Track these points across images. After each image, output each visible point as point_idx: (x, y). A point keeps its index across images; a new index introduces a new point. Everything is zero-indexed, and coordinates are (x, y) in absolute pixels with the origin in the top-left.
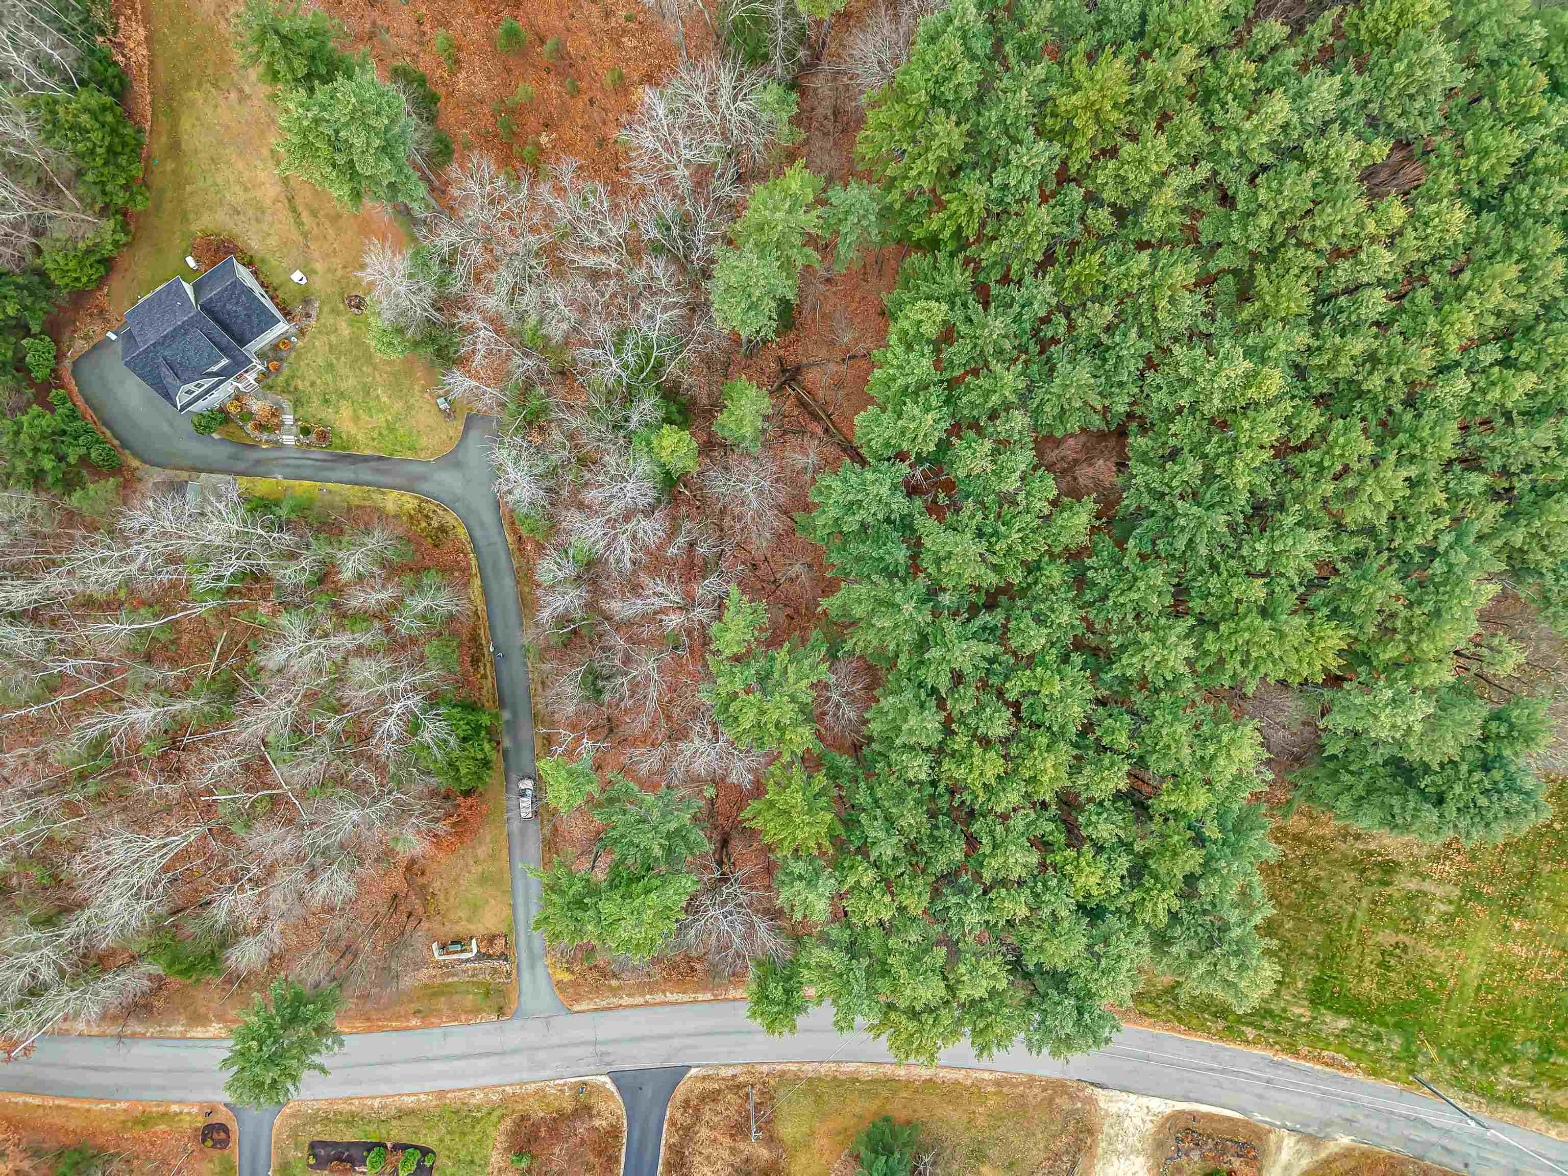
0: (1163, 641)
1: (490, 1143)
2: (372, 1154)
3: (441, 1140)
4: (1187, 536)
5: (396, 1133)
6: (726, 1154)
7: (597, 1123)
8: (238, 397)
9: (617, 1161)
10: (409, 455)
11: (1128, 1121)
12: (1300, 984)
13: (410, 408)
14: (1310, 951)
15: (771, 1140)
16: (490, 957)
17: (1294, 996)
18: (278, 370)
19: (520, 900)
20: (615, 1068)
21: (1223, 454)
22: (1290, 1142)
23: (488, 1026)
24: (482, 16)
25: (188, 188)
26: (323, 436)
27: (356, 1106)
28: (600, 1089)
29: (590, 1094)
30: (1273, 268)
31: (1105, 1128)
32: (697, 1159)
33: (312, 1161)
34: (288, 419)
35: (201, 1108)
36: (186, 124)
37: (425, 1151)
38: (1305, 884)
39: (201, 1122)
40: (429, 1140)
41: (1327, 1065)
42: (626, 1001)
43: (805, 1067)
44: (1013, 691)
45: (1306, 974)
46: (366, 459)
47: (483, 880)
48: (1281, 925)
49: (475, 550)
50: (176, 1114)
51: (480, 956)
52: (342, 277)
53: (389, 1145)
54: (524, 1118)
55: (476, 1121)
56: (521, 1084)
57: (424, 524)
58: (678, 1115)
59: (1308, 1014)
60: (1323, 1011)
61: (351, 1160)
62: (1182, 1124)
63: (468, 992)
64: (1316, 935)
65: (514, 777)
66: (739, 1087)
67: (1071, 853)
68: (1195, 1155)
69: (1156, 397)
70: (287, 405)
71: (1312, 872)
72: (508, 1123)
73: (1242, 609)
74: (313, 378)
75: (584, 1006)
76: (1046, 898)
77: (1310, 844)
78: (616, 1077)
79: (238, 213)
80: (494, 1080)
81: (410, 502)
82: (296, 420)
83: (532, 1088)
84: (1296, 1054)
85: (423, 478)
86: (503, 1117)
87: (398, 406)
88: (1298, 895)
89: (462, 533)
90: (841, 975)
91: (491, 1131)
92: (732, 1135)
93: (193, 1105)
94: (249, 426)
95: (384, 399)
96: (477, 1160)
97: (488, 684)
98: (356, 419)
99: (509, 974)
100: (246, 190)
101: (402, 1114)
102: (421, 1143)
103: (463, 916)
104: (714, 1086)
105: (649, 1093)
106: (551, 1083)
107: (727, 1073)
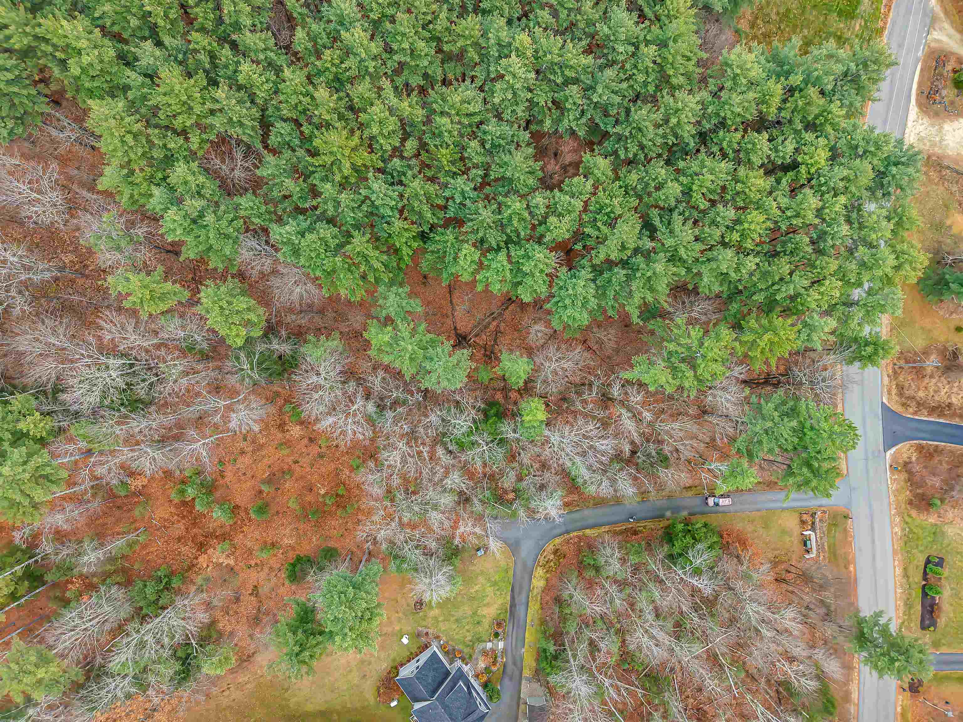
0: (677, 111)
1: (923, 523)
2: (930, 593)
3: (921, 552)
4: (612, 95)
5: (917, 578)
6: (934, 381)
7: (914, 459)
8: (477, 676)
9: (937, 446)
10: (511, 573)
11: (921, 134)
12: (842, 26)
13: (482, 572)
14: (822, 19)
15: (926, 353)
16: (813, 523)
17: (849, 29)
18: (460, 652)
19: (778, 505)
20: (882, 448)
21: (562, 72)
22: (936, 35)
23: (855, 525)
24: (245, 529)
25: (349, 705)
26: (499, 624)
27: (900, 603)
28: (894, 458)
29: (897, 463)
30: (446, 39)
31: (927, 148)
32: (936, 398)
33: (932, 629)
34: (489, 645)
35: (899, 693)
36: (309, 707)
37: (928, 561)
38: (781, 21)
39: (908, 694)
40: (922, 559)
41: (889, 11)
43: (884, 332)
44: (703, 204)
45: (836, 21)
46: (513, 598)
47: (766, 527)
48: (805, 37)
49: (568, 532)
50: (903, 708)
51: (813, 529)
52: (404, 614)
53: (924, 583)
54: (910, 503)
55: (911, 531)
56: (890, 504)
57: (552, 564)
58: (911, 410)
59: (859, 21)
60: (858, 11)
61: (932, 605)
62: (924, 101)
63: (834, 537)
64: (811, 15)
65: (706, 509)
66: (895, 372)
67: (803, 169)
68: (944, 92)
69: (520, 114)
70: (481, 646)
71: (774, 17)
72: (914, 513)
73: (659, 60)
74: (465, 631)
75: (844, 467)
76: (832, 185)
77: (757, 18)
78: (887, 447)
79: (365, 676)
80: (887, 521)
81: (540, 572)
82: (490, 641)
83: (892, 498)
84: (883, 29)
85: (525, 565)
86: (909, 516)
87: (481, 579)
88: (788, 26)
89: (557, 541)
90: (868, 311)
91: (918, 521)
92: (923, 377)
93: (897, 699)
94: (494, 669)
95: (477, 588)
96: (933, 530)
97: (650, 525)
98: (488, 605)
99: (824, 512)
100: (351, 671)
101: (906, 575)
102: (922, 564)
103: (788, 539)
104: (895, 388)
105: (896, 428)
106: (890, 486)
107: (887, 380)
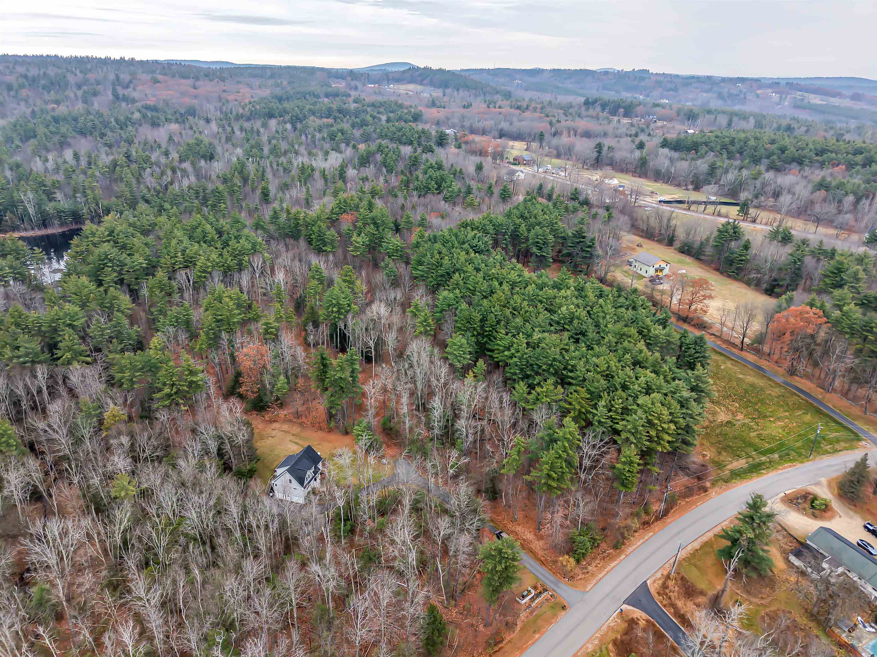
7: (641, 623)
16: (540, 593)
20: (623, 600)
23: (565, 617)
42: (600, 576)
51: (537, 594)
54: (615, 642)
56: (599, 630)
72: (611, 649)
75: (589, 587)
78: (627, 602)
80: (589, 636)
83: (605, 628)
86: (607, 647)
99: (553, 595)
104: (661, 582)
105: (644, 600)
106: (609, 621)
107: (659, 575)
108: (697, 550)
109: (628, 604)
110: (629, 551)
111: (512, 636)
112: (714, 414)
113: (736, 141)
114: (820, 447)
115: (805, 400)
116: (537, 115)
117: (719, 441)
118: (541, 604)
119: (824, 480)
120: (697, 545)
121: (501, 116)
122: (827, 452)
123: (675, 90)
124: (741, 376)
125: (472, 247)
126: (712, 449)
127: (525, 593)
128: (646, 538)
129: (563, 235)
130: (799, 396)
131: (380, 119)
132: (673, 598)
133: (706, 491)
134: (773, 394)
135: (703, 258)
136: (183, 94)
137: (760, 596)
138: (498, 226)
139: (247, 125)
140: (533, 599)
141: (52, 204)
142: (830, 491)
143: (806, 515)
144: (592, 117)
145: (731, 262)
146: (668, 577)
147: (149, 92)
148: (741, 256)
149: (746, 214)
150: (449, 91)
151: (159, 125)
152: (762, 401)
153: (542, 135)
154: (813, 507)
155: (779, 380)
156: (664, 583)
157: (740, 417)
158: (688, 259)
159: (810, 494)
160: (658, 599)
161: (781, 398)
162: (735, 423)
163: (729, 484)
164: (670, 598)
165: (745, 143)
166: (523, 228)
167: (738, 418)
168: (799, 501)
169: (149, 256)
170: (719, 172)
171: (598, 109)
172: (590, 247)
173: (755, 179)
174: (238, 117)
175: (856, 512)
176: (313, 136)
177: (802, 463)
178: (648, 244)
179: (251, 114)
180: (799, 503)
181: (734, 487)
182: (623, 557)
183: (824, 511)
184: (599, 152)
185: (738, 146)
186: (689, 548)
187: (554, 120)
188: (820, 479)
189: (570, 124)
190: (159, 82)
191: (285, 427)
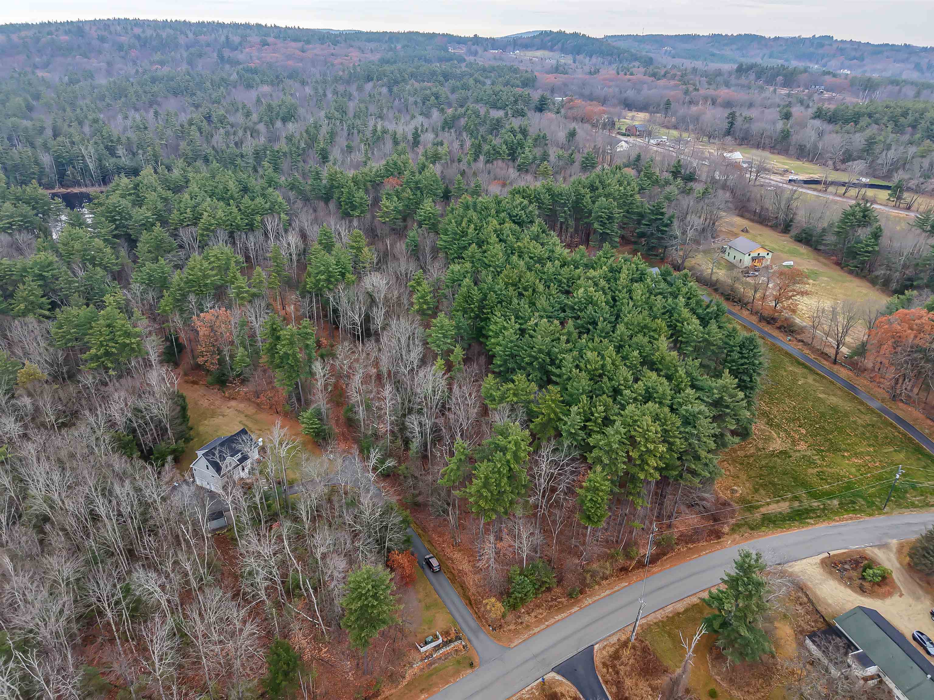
16: (451, 641)
19: (452, 608)
20: (553, 666)
23: (468, 678)
28: (554, 682)
29: (550, 687)
42: (536, 630)
43: (649, 618)
47: (428, 608)
51: (445, 644)
75: (516, 642)
78: (558, 670)
99: (466, 646)
103: (426, 628)
104: (613, 649)
105: (581, 670)
106: (524, 691)
107: (614, 640)
108: (679, 614)
109: (558, 673)
110: (586, 603)
111: (393, 691)
112: (768, 439)
113: (910, 112)
114: (904, 498)
115: (903, 434)
116: (672, 82)
117: (761, 475)
118: (447, 655)
119: (894, 542)
120: (680, 607)
121: (629, 84)
122: (913, 505)
123: (861, 59)
124: (821, 396)
125: (510, 216)
126: (748, 485)
127: (429, 639)
128: (616, 588)
129: (640, 210)
130: (895, 427)
131: (484, 84)
132: (622, 673)
133: (719, 537)
134: (860, 421)
135: (822, 247)
136: (289, 57)
137: (746, 689)
138: (557, 196)
139: (341, 88)
140: (437, 648)
141: (113, 160)
142: (898, 559)
143: (850, 587)
144: (743, 86)
145: (853, 254)
146: (625, 644)
147: (255, 54)
148: (867, 245)
149: (899, 198)
150: (580, 57)
151: (253, 87)
152: (841, 431)
153: (668, 104)
154: (863, 578)
155: (874, 405)
156: (617, 652)
157: (802, 446)
158: (803, 249)
159: (866, 559)
160: (601, 671)
161: (869, 428)
162: (792, 454)
163: (755, 533)
164: (617, 673)
165: (922, 114)
166: (587, 199)
167: (798, 448)
168: (847, 566)
169: (160, 210)
170: (877, 149)
171: (752, 77)
172: (667, 225)
173: (923, 157)
174: (336, 80)
175: (927, 592)
176: (406, 100)
177: (871, 515)
178: (756, 229)
179: (350, 77)
180: (846, 570)
181: (760, 536)
182: (576, 609)
183: (879, 584)
184: (732, 124)
185: (910, 118)
186: (669, 609)
187: (691, 88)
188: (890, 541)
189: (711, 92)
190: (268, 45)
191: (242, 406)
